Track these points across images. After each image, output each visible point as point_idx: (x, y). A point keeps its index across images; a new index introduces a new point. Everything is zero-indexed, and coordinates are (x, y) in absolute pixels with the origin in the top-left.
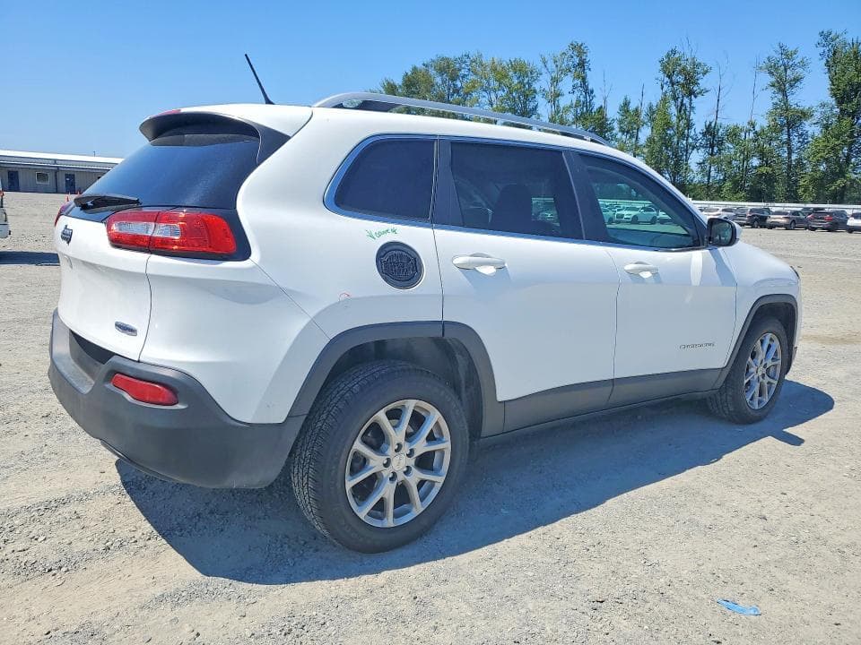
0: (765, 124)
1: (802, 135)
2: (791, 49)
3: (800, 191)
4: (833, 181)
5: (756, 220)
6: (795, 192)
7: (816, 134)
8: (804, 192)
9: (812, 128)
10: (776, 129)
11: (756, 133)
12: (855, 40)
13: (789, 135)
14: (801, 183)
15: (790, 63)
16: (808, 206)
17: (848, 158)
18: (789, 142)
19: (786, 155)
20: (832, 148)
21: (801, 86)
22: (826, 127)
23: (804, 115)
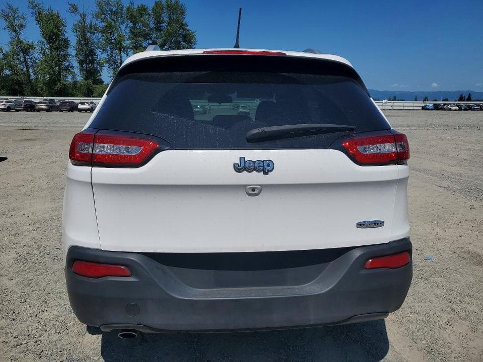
0: (8, 50)
1: (32, 58)
2: (15, 7)
3: (39, 90)
4: (55, 84)
5: (29, 107)
6: (36, 90)
7: (40, 58)
8: (41, 90)
9: (36, 55)
10: (16, 53)
11: (4, 54)
12: (50, 8)
13: (25, 58)
14: (39, 85)
15: (16, 15)
16: (45, 98)
17: (60, 72)
18: (25, 61)
19: (25, 69)
20: (51, 67)
21: (25, 29)
22: (44, 54)
23: (30, 47)
